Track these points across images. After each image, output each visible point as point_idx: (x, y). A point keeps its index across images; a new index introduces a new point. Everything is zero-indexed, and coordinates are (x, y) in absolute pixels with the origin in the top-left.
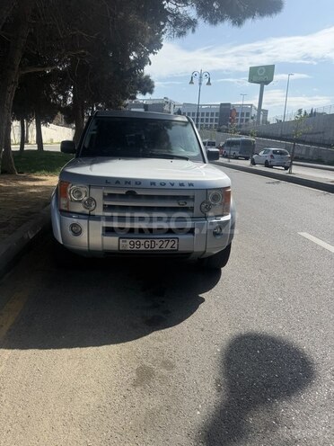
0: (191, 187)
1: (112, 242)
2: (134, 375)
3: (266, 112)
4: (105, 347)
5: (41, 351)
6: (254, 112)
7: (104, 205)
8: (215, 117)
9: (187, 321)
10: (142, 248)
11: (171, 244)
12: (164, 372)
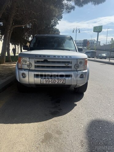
0: (70, 58)
1: (38, 81)
2: (43, 137)
3: (100, 42)
4: (32, 123)
5: (5, 125)
6: (95, 42)
7: (35, 66)
8: (82, 44)
9: (69, 114)
10: (50, 83)
11: (62, 81)
12: (57, 136)
